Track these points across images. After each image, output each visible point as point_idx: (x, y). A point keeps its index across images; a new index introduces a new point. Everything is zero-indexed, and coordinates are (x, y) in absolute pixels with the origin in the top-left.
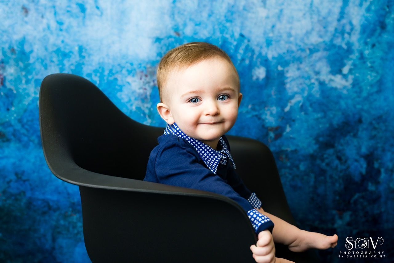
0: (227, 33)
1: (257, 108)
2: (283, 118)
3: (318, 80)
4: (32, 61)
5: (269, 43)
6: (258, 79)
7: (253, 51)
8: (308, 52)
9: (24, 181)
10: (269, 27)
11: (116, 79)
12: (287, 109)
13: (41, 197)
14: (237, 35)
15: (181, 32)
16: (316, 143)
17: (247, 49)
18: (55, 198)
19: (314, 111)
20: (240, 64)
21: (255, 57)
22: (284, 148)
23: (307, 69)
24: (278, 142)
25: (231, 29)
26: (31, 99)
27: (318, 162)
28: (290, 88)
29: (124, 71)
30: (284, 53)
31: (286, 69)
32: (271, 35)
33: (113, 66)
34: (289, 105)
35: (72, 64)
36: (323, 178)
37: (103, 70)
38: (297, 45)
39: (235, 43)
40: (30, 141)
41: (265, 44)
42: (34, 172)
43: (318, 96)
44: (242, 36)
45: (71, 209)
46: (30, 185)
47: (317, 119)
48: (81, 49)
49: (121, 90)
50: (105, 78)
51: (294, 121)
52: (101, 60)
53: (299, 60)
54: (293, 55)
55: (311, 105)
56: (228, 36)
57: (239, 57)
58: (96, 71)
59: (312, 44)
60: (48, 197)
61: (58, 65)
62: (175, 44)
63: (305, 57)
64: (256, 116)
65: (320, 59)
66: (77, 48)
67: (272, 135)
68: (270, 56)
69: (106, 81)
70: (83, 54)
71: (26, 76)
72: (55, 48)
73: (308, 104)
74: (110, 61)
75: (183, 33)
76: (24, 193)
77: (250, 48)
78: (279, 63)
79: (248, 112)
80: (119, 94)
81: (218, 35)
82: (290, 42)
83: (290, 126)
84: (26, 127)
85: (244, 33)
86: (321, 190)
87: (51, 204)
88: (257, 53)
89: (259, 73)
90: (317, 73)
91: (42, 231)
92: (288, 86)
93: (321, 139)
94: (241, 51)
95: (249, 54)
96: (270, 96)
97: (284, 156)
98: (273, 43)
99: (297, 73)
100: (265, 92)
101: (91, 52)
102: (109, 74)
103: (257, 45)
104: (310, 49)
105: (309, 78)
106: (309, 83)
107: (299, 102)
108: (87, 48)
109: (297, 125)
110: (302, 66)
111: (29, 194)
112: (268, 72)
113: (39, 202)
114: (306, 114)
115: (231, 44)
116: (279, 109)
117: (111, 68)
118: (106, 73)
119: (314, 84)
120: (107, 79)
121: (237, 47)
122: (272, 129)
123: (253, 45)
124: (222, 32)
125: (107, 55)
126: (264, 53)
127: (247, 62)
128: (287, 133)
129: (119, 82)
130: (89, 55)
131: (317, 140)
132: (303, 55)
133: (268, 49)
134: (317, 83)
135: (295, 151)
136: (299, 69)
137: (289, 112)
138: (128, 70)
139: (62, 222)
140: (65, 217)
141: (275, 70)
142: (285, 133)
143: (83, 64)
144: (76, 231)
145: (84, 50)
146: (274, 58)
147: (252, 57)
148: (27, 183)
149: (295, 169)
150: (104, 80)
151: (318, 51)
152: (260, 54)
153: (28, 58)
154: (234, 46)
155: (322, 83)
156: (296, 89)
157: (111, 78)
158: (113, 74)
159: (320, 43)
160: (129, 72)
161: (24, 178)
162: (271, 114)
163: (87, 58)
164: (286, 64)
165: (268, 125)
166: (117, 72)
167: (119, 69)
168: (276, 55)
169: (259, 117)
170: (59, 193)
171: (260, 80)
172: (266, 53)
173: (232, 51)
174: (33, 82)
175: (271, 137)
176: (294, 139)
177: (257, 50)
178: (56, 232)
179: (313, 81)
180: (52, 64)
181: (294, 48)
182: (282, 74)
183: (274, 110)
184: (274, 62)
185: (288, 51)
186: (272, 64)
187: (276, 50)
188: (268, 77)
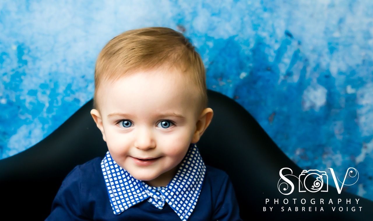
0: (264, 30)
1: (310, 154)
5: (332, 49)
6: (312, 107)
7: (306, 60)
10: (334, 22)
11: (77, 100)
12: (360, 159)
14: (280, 33)
15: (187, 26)
17: (296, 56)
20: (284, 81)
21: (309, 69)
25: (270, 22)
30: (358, 66)
31: (360, 92)
32: (336, 35)
33: (73, 78)
34: (364, 152)
35: (5, 74)
37: (56, 85)
39: (277, 47)
41: (327, 50)
44: (288, 34)
48: (21, 49)
50: (59, 98)
51: (370, 179)
52: (54, 69)
56: (264, 34)
57: (283, 70)
58: (44, 86)
66: (14, 48)
68: (334, 70)
69: (60, 104)
70: (25, 58)
74: (69, 70)
75: (192, 27)
77: (300, 55)
78: (349, 82)
81: (249, 32)
82: (368, 48)
83: (364, 187)
85: (293, 30)
88: (312, 65)
89: (315, 98)
92: (362, 120)
94: (287, 60)
95: (300, 65)
96: (331, 135)
98: (341, 47)
100: (325, 128)
101: (39, 55)
102: (65, 92)
103: (314, 51)
108: (32, 47)
112: (330, 96)
115: (269, 47)
116: (347, 158)
117: (69, 81)
118: (61, 89)
120: (62, 100)
121: (279, 54)
123: (306, 50)
124: (255, 27)
125: (65, 60)
126: (324, 64)
127: (296, 79)
130: (35, 59)
133: (331, 58)
137: (365, 164)
141: (342, 93)
143: (24, 74)
145: (26, 52)
146: (340, 73)
147: (304, 70)
150: (57, 102)
152: (318, 66)
154: (275, 52)
157: (69, 99)
158: (73, 92)
162: (334, 166)
163: (30, 65)
164: (360, 83)
166: (79, 89)
167: (82, 84)
168: (344, 68)
171: (317, 110)
172: (328, 65)
173: (271, 60)
177: (313, 58)
182: (352, 100)
183: (339, 158)
184: (339, 80)
185: (364, 62)
186: (337, 83)
187: (343, 59)
188: (330, 104)
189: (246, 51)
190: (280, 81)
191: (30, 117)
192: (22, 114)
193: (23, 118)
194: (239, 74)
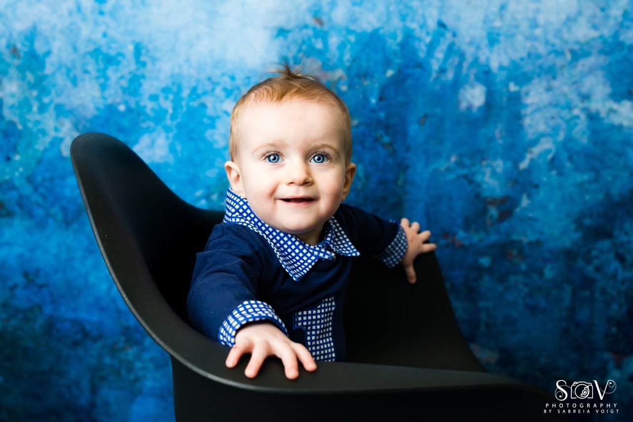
0: (413, 20)
1: (467, 161)
2: (516, 182)
3: (585, 110)
4: (49, 70)
5: (493, 39)
6: (469, 108)
7: (462, 55)
8: (569, 56)
9: (41, 287)
10: (495, 9)
11: (204, 106)
12: (524, 165)
13: (70, 315)
14: (432, 24)
15: (325, 19)
16: (577, 230)
17: (451, 50)
18: (95, 317)
19: (577, 169)
20: (437, 79)
21: (465, 65)
22: (515, 237)
23: (565, 89)
24: (505, 226)
25: (420, 12)
26: (48, 140)
27: (580, 263)
28: (530, 126)
29: (218, 91)
30: (522, 59)
31: (524, 89)
32: (497, 24)
33: (198, 81)
34: (528, 157)
35: (122, 77)
36: (587, 293)
37: (180, 88)
38: (547, 42)
39: (428, 39)
40: (48, 215)
41: (486, 42)
42: (57, 271)
43: (584, 141)
44: (441, 25)
45: (123, 338)
46: (51, 294)
47: (581, 185)
48: (138, 50)
49: (213, 126)
50: (184, 103)
51: (536, 186)
52: (176, 70)
53: (551, 72)
54: (540, 62)
55: (570, 158)
56: (414, 26)
57: (435, 66)
58: (166, 90)
59: (577, 42)
60: (83, 315)
61: (97, 78)
62: (313, 40)
63: (563, 67)
64: (465, 176)
65: (591, 71)
66: (131, 47)
67: (493, 212)
68: (494, 65)
69: (185, 109)
70: (143, 58)
71: (38, 98)
72: (91, 48)
73: (564, 156)
74: (193, 72)
75: (330, 20)
76: (40, 307)
77: (455, 48)
78: (512, 78)
79: (449, 170)
80: (208, 134)
81: (396, 23)
82: (535, 38)
83: (529, 196)
84: (42, 190)
86: (583, 315)
87: (88, 327)
88: (469, 59)
89: (473, 97)
90: (585, 97)
91: (73, 374)
92: (527, 121)
93: (587, 222)
94: (439, 55)
95: (455, 60)
96: (491, 139)
97: (515, 252)
98: (502, 38)
99: (546, 97)
100: (483, 132)
101: (158, 55)
102: (190, 95)
103: (471, 43)
104: (572, 52)
105: (569, 107)
106: (568, 117)
107: (548, 151)
108: (151, 46)
109: (542, 194)
110: (556, 84)
111: (48, 310)
112: (490, 95)
113: (67, 325)
114: (560, 174)
115: (420, 40)
116: (509, 165)
117: (194, 84)
118: (185, 93)
119: (577, 117)
120: (188, 105)
121: (431, 47)
122: (493, 202)
123: (463, 43)
124: (403, 17)
125: (187, 61)
126: (483, 59)
127: (450, 76)
128: (524, 209)
129: (210, 111)
130: (154, 60)
131: (579, 222)
132: (559, 62)
133: (491, 52)
134: (583, 117)
135: (537, 244)
136: (549, 89)
137: (528, 171)
138: (225, 89)
139: (107, 360)
140: (113, 351)
141: (504, 90)
142: (518, 210)
143: (143, 77)
144: (132, 377)
145: (143, 51)
146: (501, 68)
147: (460, 65)
148: (44, 290)
149: (535, 276)
150: (181, 107)
151: (587, 54)
152: (476, 60)
153: (42, 66)
154: (426, 45)
155: (593, 117)
156: (542, 128)
157: (195, 104)
158: (199, 96)
159: (594, 39)
160: (228, 93)
161: (39, 281)
162: (494, 174)
163: (149, 66)
164: (524, 79)
165: (486, 194)
166: (205, 93)
167: (209, 87)
168: (506, 62)
169: (469, 179)
170: (102, 309)
171: (475, 110)
172: (488, 59)
173: (422, 55)
174: (51, 110)
175: (491, 217)
176: (535, 220)
177: (470, 52)
178: (97, 377)
179: (576, 112)
180: (87, 77)
181: (542, 49)
182: (516, 99)
183: (500, 165)
184: (501, 76)
185: (529, 54)
186: (498, 80)
187: (506, 53)
188: (489, 105)
189: (393, 45)
190: (431, 80)
191: (152, 124)
192: (143, 121)
193: (144, 125)
194: (385, 72)
